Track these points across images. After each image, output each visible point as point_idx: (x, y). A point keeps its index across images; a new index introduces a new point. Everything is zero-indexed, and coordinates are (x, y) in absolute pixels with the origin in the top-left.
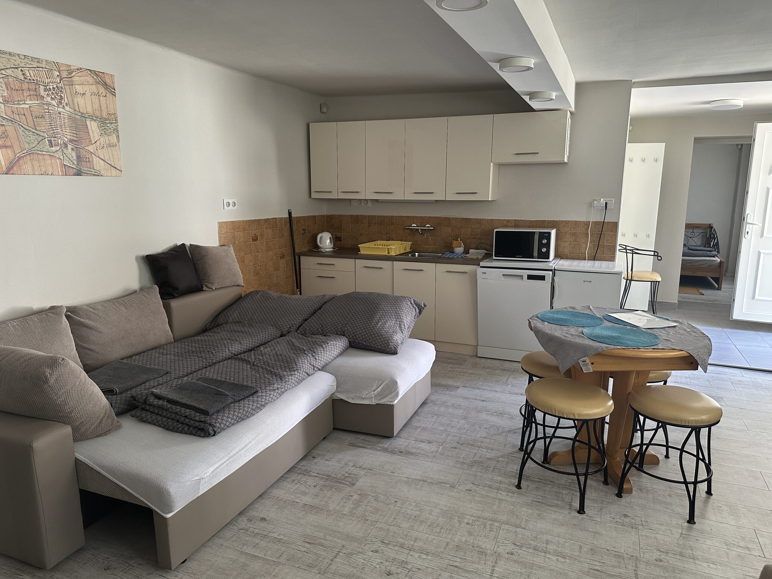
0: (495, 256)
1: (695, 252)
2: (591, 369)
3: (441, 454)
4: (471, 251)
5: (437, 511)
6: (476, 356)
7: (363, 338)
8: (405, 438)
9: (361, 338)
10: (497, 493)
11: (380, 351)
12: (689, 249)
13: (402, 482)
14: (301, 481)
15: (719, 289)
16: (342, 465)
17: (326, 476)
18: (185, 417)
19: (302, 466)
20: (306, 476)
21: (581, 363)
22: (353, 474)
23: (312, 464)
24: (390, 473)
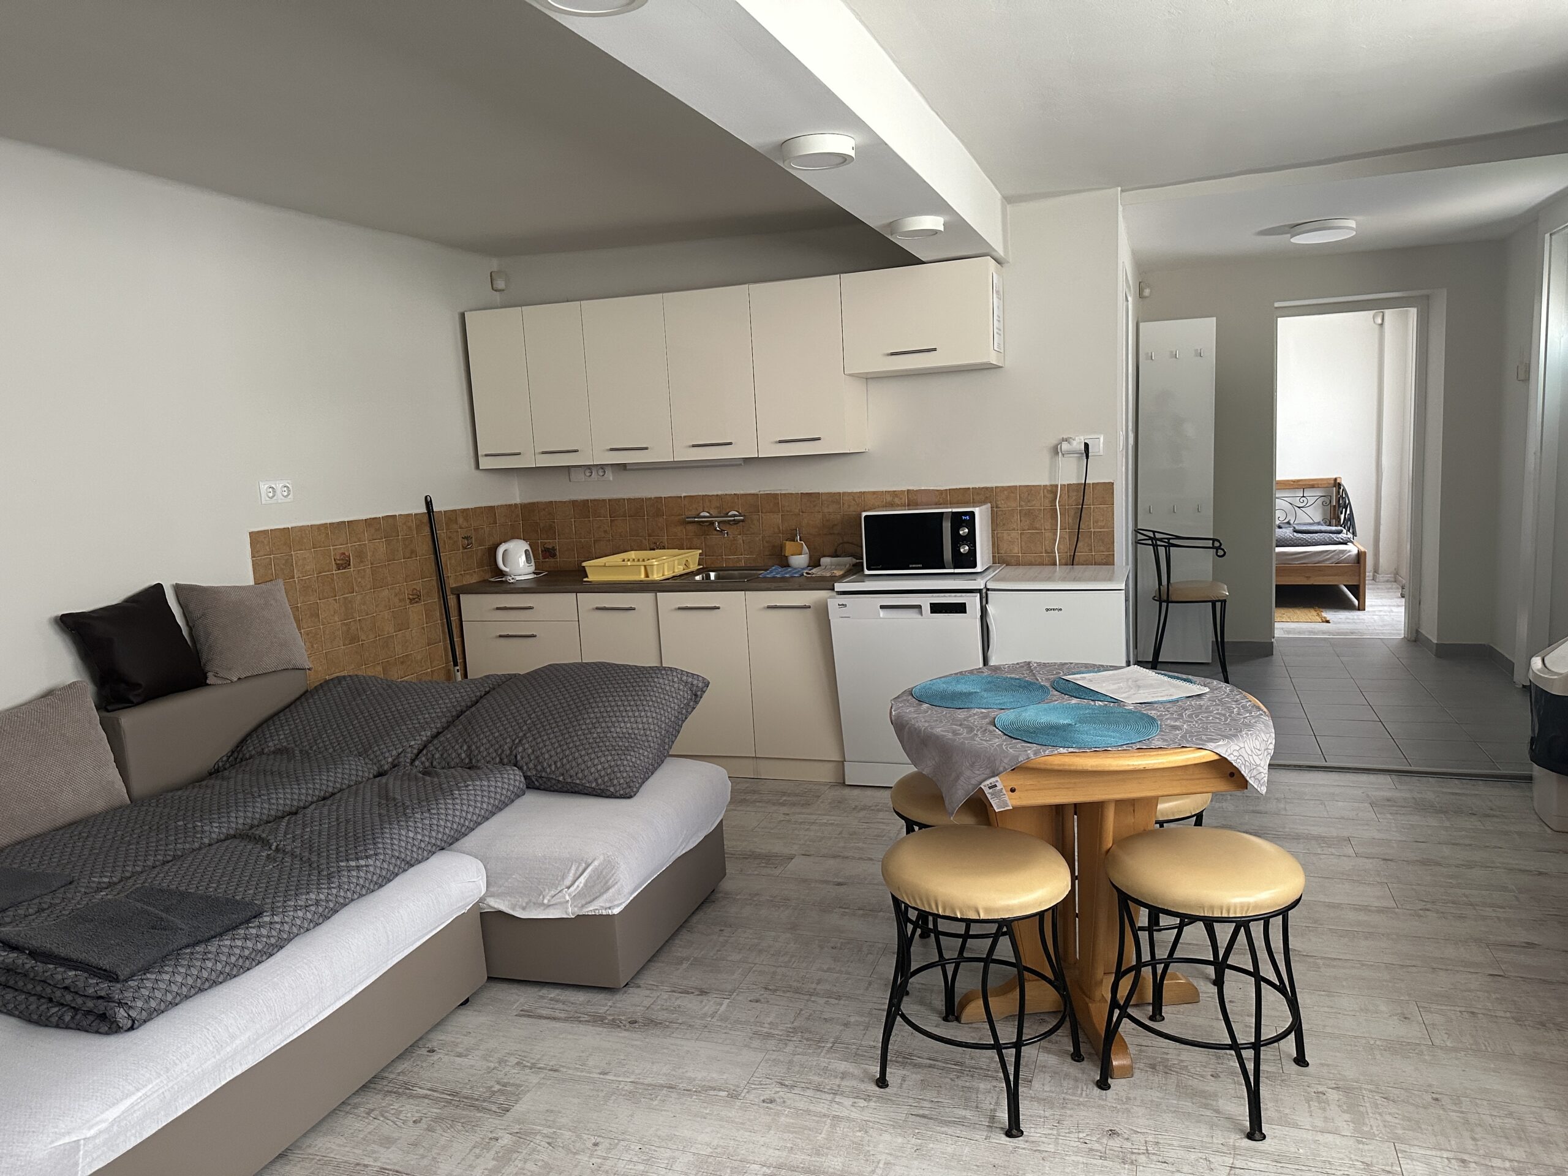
0: (869, 569)
1: (1307, 535)
2: (1008, 802)
3: (721, 1020)
4: (825, 561)
5: (686, 1160)
6: (843, 784)
7: (556, 766)
8: (650, 987)
9: (553, 766)
10: (832, 1101)
11: (594, 793)
12: (1294, 531)
13: (621, 1095)
14: (387, 1112)
15: (1361, 608)
16: (492, 1065)
17: (449, 1095)
18: (66, 988)
19: (399, 1074)
20: (403, 1099)
21: (987, 791)
22: (513, 1085)
23: (422, 1067)
24: (599, 1076)
